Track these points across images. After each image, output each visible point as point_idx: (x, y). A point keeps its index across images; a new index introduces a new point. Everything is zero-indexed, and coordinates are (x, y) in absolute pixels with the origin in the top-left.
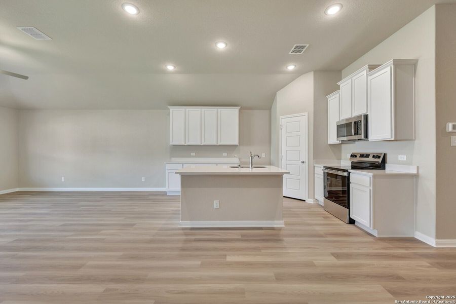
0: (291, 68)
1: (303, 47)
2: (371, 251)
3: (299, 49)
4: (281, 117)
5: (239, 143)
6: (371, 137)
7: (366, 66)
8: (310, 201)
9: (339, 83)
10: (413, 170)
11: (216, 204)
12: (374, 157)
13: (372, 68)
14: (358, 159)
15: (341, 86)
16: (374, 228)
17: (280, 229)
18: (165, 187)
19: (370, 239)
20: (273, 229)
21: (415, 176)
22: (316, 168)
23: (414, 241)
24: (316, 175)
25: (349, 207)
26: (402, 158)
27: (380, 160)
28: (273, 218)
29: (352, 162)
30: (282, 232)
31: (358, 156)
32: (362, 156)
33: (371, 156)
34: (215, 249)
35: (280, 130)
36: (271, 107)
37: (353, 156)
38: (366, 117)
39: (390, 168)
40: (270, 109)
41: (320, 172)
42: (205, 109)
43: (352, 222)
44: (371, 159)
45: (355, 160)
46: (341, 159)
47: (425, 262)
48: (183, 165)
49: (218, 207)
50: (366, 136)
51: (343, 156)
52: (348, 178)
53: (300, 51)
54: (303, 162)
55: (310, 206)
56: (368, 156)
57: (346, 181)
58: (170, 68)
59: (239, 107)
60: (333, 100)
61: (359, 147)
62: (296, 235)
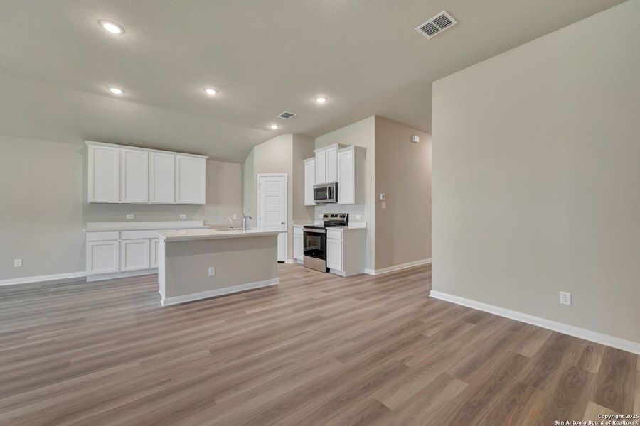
0: (274, 127)
1: (291, 115)
2: (344, 285)
3: (287, 116)
4: (259, 175)
5: (206, 202)
6: (340, 201)
7: (337, 144)
8: (289, 262)
9: (315, 151)
10: (364, 226)
11: (211, 271)
12: (341, 217)
13: (342, 146)
14: (330, 219)
15: (316, 154)
16: (344, 270)
17: (276, 286)
18: (84, 269)
19: (341, 279)
20: (270, 287)
21: (365, 230)
22: (295, 229)
23: (364, 274)
24: (295, 236)
25: (326, 259)
26: (358, 217)
27: (345, 219)
28: (268, 277)
29: (325, 222)
30: (280, 287)
31: (329, 216)
32: (332, 216)
33: (339, 216)
34: (228, 311)
35: (258, 189)
36: (244, 162)
37: (325, 216)
38: (337, 184)
39: (351, 225)
40: (243, 163)
41: (299, 232)
42: (155, 154)
43: (328, 270)
44: (339, 218)
45: (327, 220)
46: (314, 219)
47: (370, 283)
48: (120, 233)
49: (214, 274)
50: (337, 200)
51: (316, 217)
52: (326, 234)
53: (287, 117)
54: (283, 223)
55: (291, 266)
56: (336, 216)
57: (323, 237)
58: (116, 91)
59: (207, 157)
60: (309, 164)
61: (331, 209)
62: (291, 287)
